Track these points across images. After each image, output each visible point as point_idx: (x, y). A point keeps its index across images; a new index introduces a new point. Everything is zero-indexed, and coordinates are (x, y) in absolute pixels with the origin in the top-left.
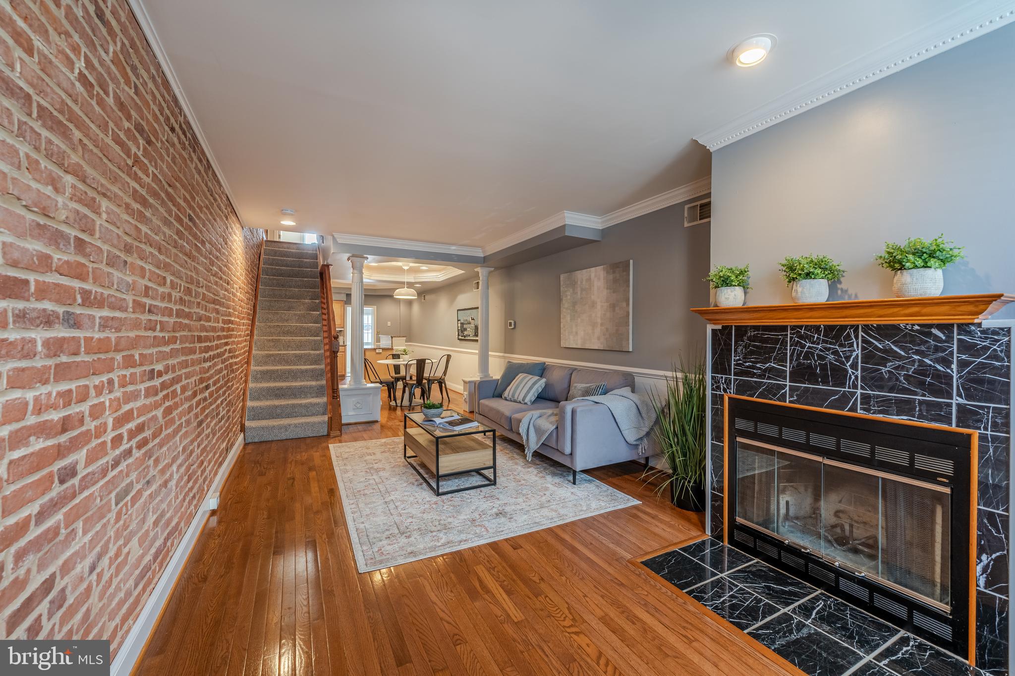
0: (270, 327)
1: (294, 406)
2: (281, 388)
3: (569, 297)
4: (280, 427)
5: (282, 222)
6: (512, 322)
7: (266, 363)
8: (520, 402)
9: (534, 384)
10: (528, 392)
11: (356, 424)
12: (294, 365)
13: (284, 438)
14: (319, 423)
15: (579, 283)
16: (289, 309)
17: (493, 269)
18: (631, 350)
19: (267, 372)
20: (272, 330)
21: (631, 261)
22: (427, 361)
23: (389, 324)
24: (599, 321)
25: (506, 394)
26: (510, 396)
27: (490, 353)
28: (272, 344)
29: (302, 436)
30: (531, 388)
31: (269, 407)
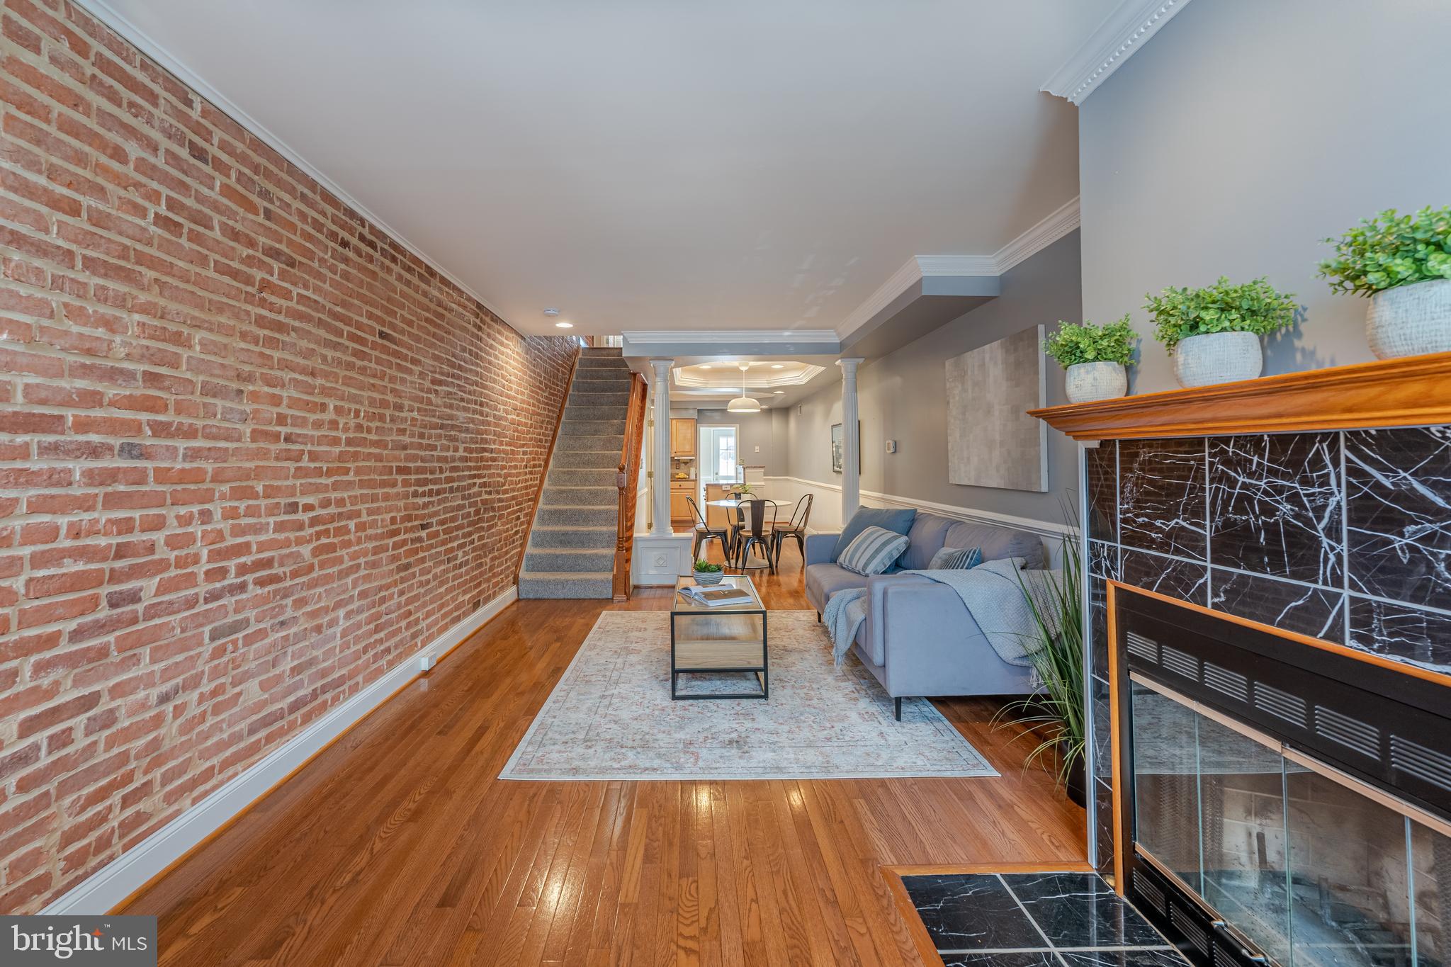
0: (568, 456)
1: (577, 557)
2: (566, 533)
3: (957, 398)
4: (557, 583)
5: (558, 325)
6: (891, 442)
7: (557, 501)
8: (859, 573)
9: (885, 544)
10: (873, 557)
11: (659, 587)
12: (589, 504)
13: (562, 597)
14: (602, 581)
15: (969, 373)
16: (596, 432)
17: (861, 361)
18: (1044, 488)
19: (555, 512)
20: (571, 460)
21: (1041, 328)
22: (767, 504)
23: (757, 449)
24: (997, 437)
25: (841, 559)
26: (847, 562)
27: (861, 492)
28: (567, 477)
29: (582, 597)
30: (878, 551)
31: (549, 556)
